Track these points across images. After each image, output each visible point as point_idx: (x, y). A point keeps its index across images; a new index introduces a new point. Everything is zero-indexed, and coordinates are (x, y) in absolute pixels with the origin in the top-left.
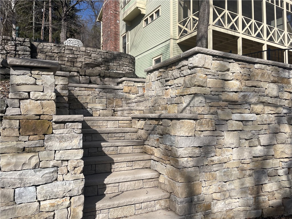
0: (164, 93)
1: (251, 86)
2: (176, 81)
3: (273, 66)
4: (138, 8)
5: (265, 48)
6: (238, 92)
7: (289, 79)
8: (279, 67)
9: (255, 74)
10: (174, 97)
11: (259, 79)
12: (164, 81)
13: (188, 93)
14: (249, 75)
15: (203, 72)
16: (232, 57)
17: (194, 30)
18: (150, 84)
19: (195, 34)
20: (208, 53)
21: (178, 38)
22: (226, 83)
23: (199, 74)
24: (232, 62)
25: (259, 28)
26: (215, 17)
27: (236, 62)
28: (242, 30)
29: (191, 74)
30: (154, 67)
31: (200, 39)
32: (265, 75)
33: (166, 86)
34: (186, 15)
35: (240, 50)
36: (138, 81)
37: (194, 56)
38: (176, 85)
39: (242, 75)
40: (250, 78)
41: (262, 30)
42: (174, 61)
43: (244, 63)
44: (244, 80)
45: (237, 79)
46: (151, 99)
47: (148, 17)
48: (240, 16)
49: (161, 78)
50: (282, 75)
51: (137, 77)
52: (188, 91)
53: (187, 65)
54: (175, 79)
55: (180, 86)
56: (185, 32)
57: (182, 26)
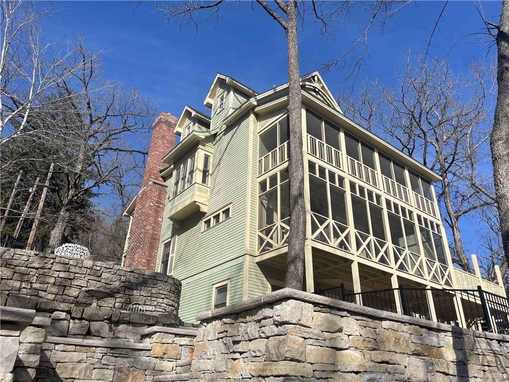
0: (229, 366)
1: (380, 361)
2: (252, 345)
3: (411, 324)
4: (197, 203)
5: (395, 284)
6: (360, 372)
7: (439, 348)
8: (422, 327)
9: (384, 338)
10: (247, 377)
11: (392, 349)
12: (231, 341)
13: (274, 374)
14: (375, 340)
15: (299, 333)
16: (345, 308)
17: (283, 244)
18: (204, 346)
19: (285, 250)
20: (306, 299)
21: (257, 253)
22: (338, 355)
23: (292, 336)
24: (345, 316)
25: (382, 248)
26: (314, 228)
27: (352, 316)
28: (357, 250)
29: (279, 335)
30: (214, 314)
31: (293, 261)
32: (401, 342)
33: (234, 352)
34: (270, 220)
35: (356, 282)
36: (182, 333)
37: (283, 303)
38: (252, 352)
39: (364, 340)
40: (377, 346)
41: (386, 252)
42: (249, 306)
43: (365, 319)
44: (367, 349)
45: (356, 348)
46: (204, 376)
47: (211, 217)
48: (351, 229)
49: (226, 336)
50: (428, 342)
51: (181, 324)
52: (274, 368)
53: (272, 317)
54: (250, 340)
55: (259, 357)
56: (269, 245)
57: (264, 236)
